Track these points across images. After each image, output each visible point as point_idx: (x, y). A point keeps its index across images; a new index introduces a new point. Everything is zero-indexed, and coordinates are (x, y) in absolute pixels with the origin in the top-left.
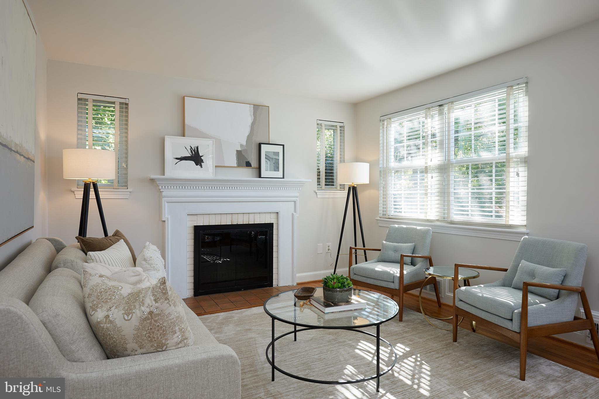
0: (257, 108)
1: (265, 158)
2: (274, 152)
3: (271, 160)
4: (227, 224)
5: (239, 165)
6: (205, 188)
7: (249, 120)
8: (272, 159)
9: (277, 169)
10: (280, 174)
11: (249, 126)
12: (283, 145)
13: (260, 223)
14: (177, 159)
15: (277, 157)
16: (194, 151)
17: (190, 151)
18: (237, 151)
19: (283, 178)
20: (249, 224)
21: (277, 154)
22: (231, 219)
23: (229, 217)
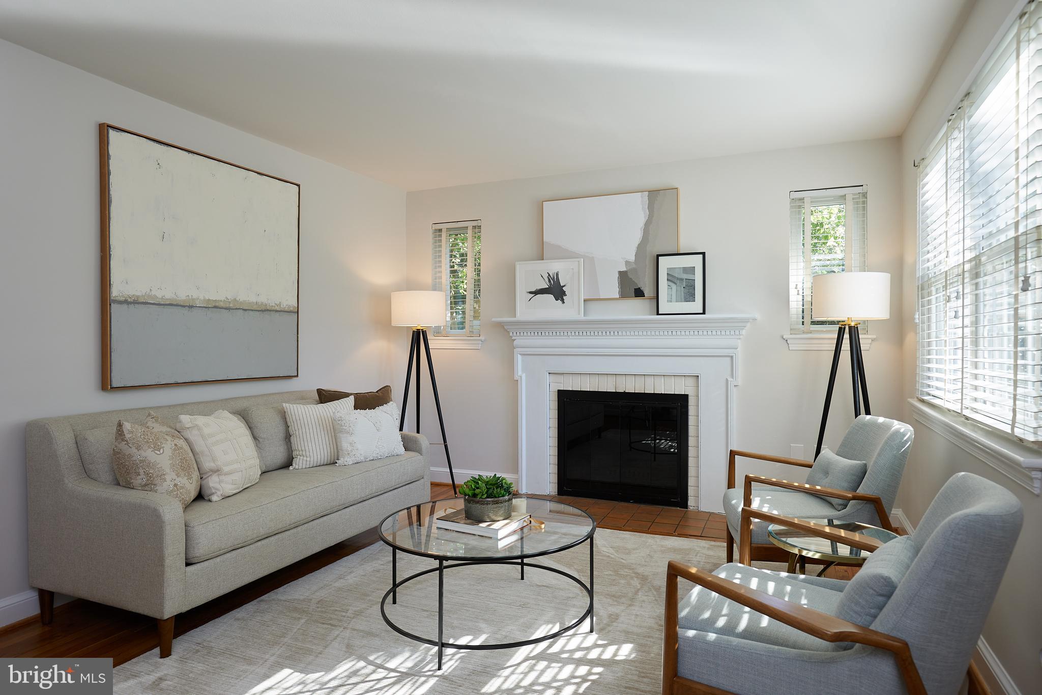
0: (654, 195)
1: (668, 280)
2: (684, 268)
3: (678, 284)
4: (608, 391)
5: (623, 295)
6: (569, 334)
7: (641, 218)
8: (682, 280)
9: (690, 297)
10: (697, 306)
11: (641, 229)
12: (704, 254)
13: (665, 393)
14: (531, 293)
15: (691, 276)
16: (553, 279)
17: (547, 280)
18: (620, 273)
19: (704, 313)
20: (645, 393)
21: (692, 270)
22: (615, 383)
23: (611, 379)
